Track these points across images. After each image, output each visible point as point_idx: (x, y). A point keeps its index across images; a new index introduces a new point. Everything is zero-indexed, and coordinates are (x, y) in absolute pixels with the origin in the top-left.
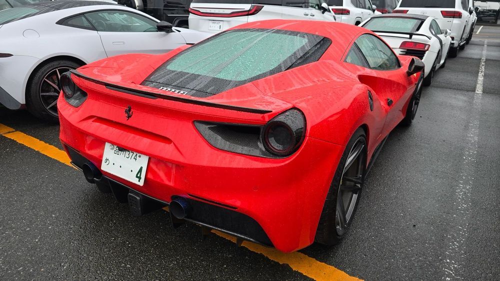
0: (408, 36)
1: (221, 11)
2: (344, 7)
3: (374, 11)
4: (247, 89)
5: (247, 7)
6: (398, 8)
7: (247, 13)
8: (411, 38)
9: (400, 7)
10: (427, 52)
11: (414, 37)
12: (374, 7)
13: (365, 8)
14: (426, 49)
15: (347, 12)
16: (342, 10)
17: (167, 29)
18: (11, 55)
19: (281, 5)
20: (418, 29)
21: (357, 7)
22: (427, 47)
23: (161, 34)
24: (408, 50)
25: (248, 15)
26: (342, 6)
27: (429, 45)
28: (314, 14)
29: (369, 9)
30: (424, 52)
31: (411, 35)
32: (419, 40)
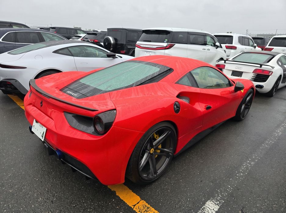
0: (259, 66)
1: (151, 47)
2: (233, 45)
3: (255, 47)
4: (104, 96)
5: (165, 45)
6: (267, 47)
7: (164, 48)
8: (261, 67)
9: (269, 46)
10: (270, 76)
11: (263, 66)
12: (255, 45)
13: (249, 45)
14: (270, 74)
15: (235, 48)
16: (232, 46)
17: (114, 57)
18: (26, 68)
19: (187, 44)
20: (268, 62)
21: (243, 45)
22: (271, 73)
23: (110, 59)
24: (258, 74)
25: (165, 49)
26: (232, 44)
27: (272, 72)
28: (210, 49)
29: (252, 46)
30: (268, 76)
31: (261, 65)
32: (266, 68)
